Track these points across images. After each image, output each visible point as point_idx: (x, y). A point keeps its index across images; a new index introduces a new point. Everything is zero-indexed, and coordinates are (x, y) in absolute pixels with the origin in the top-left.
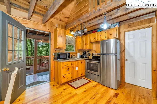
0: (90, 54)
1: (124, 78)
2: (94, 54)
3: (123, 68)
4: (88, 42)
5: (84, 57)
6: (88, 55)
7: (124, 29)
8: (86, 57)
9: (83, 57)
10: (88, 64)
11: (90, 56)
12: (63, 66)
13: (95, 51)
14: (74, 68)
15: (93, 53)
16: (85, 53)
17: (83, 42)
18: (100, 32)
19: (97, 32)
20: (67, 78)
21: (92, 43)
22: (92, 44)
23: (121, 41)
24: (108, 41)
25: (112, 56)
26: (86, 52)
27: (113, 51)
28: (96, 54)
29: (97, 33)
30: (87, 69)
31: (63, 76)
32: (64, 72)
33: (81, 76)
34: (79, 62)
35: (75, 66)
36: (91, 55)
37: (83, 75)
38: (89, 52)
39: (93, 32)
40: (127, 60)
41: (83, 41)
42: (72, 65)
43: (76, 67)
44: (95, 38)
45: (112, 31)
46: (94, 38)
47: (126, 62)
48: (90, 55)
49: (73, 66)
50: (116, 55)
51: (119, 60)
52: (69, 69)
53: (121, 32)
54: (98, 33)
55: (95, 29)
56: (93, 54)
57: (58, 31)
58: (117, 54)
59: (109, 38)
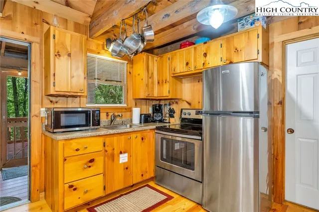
0: (174, 112)
1: (283, 188)
2: (187, 111)
3: (277, 156)
4: (167, 76)
5: (154, 121)
6: (168, 115)
7: (283, 34)
8: (161, 121)
9: (152, 122)
10: (164, 142)
11: (173, 117)
12: (69, 152)
13: (189, 104)
14: (113, 157)
15: (182, 110)
16: (158, 109)
17: (151, 77)
18: (205, 43)
19: (193, 44)
20: (86, 192)
21: (179, 78)
22: (182, 82)
23: (273, 73)
24: (228, 71)
25: (242, 118)
26: (160, 106)
27: (245, 102)
28: (193, 112)
29: (195, 48)
30: (162, 159)
31: (67, 186)
32: (70, 172)
33: (139, 179)
34: (133, 136)
35: (116, 152)
36: (177, 115)
37: (147, 176)
38: (170, 105)
39: (181, 47)
40: (291, 131)
41: (152, 73)
42: (107, 148)
43: (121, 153)
44: (187, 64)
45: (244, 38)
46: (185, 63)
47: (288, 136)
48: (175, 115)
49: (110, 151)
50: (255, 117)
51: (266, 130)
52: (92, 161)
53: (273, 43)
54: (199, 49)
55: (189, 34)
56: (184, 111)
57: (54, 36)
58: (258, 112)
59: (231, 63)
